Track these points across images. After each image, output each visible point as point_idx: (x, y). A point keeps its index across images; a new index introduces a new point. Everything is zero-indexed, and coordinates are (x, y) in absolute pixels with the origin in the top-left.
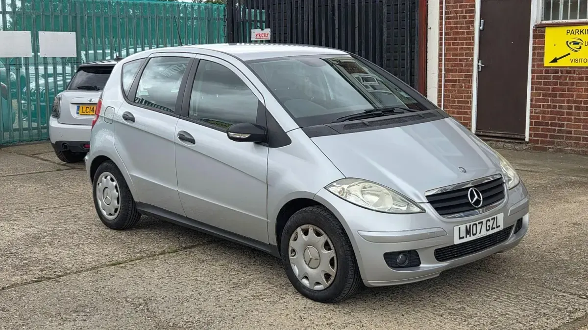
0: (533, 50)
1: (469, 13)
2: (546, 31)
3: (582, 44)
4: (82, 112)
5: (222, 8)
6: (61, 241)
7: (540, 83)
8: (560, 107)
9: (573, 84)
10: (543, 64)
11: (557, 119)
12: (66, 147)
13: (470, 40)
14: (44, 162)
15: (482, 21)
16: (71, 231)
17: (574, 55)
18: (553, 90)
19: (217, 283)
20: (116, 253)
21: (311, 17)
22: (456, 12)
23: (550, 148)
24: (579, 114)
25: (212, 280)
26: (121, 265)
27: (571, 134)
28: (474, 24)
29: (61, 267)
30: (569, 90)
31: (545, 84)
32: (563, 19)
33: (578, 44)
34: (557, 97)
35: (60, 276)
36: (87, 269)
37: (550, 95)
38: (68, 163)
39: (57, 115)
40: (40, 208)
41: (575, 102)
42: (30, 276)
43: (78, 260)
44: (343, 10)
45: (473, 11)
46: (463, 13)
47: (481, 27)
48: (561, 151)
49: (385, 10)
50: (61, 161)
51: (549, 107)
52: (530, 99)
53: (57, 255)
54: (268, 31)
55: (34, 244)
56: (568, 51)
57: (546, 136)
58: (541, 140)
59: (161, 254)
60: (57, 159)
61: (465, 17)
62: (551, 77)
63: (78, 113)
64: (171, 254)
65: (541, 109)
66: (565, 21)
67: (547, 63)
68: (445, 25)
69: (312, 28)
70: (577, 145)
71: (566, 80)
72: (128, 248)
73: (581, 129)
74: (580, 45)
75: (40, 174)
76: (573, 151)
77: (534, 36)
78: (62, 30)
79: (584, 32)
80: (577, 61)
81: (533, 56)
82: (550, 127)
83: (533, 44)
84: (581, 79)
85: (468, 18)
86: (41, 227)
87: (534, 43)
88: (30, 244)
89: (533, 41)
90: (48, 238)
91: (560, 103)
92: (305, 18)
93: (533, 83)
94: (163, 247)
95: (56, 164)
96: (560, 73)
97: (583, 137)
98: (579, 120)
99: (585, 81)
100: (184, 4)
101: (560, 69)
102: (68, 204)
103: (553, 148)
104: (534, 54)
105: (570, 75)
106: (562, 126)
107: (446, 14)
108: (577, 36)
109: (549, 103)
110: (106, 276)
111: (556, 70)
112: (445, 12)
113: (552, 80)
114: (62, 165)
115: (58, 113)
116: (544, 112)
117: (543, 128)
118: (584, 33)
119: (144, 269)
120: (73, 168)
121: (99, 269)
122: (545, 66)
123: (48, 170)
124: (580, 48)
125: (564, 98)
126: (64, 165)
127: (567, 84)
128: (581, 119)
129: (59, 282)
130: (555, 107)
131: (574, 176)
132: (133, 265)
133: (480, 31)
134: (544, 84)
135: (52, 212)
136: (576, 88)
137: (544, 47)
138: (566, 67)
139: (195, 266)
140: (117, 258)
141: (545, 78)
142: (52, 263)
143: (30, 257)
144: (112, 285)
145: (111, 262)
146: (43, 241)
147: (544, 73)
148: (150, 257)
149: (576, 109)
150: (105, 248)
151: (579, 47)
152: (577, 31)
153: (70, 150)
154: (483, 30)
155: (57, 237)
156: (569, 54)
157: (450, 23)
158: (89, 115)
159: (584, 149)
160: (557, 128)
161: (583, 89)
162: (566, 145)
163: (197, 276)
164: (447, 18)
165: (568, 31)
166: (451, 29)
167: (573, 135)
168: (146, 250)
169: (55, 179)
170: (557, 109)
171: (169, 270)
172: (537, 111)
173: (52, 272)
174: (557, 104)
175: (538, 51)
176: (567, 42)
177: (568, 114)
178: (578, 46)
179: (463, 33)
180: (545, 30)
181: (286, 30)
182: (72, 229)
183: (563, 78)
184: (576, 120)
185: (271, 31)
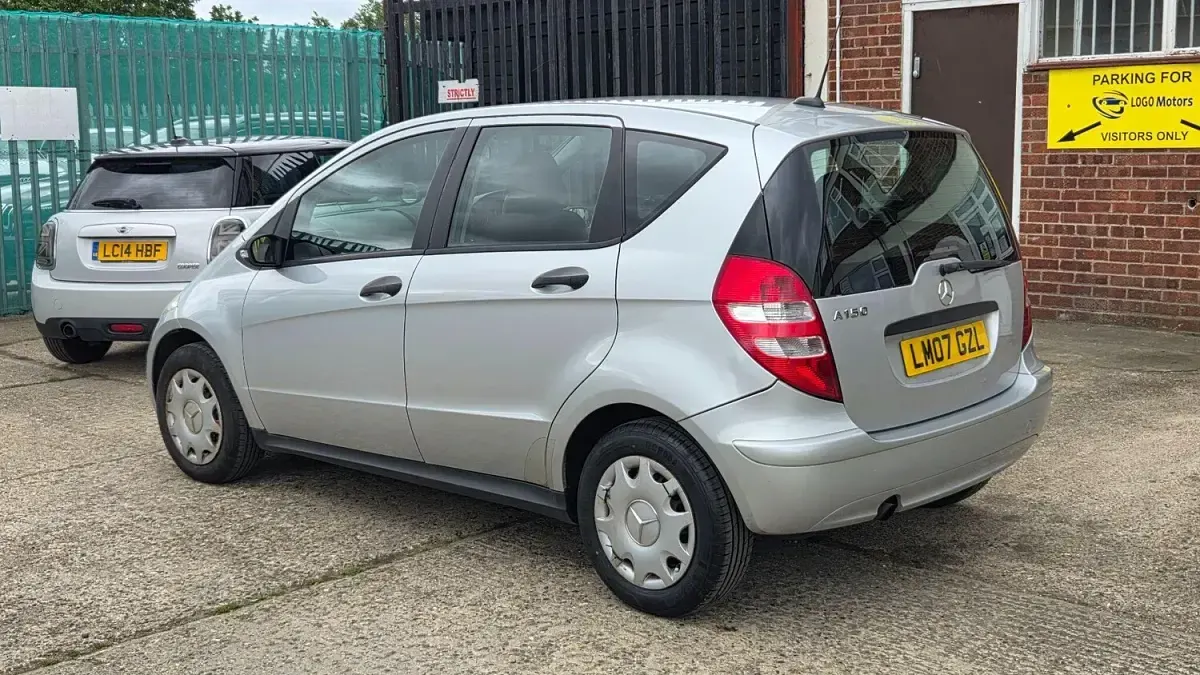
0: (1024, 116)
1: (891, 44)
2: (1051, 78)
3: (1125, 103)
4: (105, 256)
5: (376, 38)
6: (88, 553)
7: (1039, 183)
8: (1082, 230)
9: (1107, 184)
10: (1046, 144)
11: (1075, 254)
12: (69, 330)
13: (893, 98)
14: (19, 362)
15: (917, 59)
16: (106, 527)
17: (1108, 126)
18: (1067, 195)
19: (475, 653)
20: (221, 580)
21: (562, 56)
22: (863, 43)
23: (1062, 312)
24: (1120, 245)
25: (462, 645)
26: (240, 612)
27: (1106, 283)
28: (899, 65)
29: (99, 622)
30: (1099, 195)
31: (1049, 183)
32: (1081, 54)
33: (1117, 102)
34: (1074, 210)
35: (99, 647)
36: (161, 625)
37: (1059, 207)
38: (72, 363)
39: (48, 263)
40: (27, 472)
41: (1112, 219)
42: (27, 649)
43: (135, 603)
44: (630, 40)
45: (898, 40)
46: (877, 44)
47: (916, 73)
48: (1083, 318)
49: (718, 39)
50: (55, 360)
51: (1058, 229)
52: (1019, 214)
53: (83, 590)
54: (473, 84)
55: (25, 564)
56: (1097, 117)
57: (1053, 289)
58: (1043, 296)
59: (326, 579)
60: (47, 356)
61: (881, 52)
62: (1063, 171)
63: (95, 258)
64: (349, 579)
65: (1043, 234)
66: (1086, 58)
67: (1053, 141)
68: (841, 68)
69: (566, 76)
70: (1117, 306)
71: (1094, 175)
72: (246, 565)
73: (1125, 273)
74: (1121, 105)
75: (14, 390)
76: (1109, 317)
77: (1025, 88)
78: (49, 83)
79: (1129, 78)
80: (1115, 137)
81: (1023, 128)
82: (1060, 271)
83: (1024, 105)
84: (1124, 173)
85: (888, 53)
86: (36, 518)
87: (1026, 102)
88: (15, 564)
89: (1024, 98)
90: (56, 548)
91: (1080, 222)
92: (551, 58)
93: (1024, 183)
94: (327, 560)
95: (47, 366)
96: (1080, 162)
97: (1130, 290)
98: (1121, 256)
99: (1131, 178)
100: (300, 30)
101: (1079, 154)
102: (88, 460)
103: (1067, 312)
104: (1025, 125)
105: (1101, 165)
106: (1087, 267)
107: (842, 46)
108: (1115, 87)
109: (1060, 223)
110: (210, 644)
111: (1072, 157)
112: (841, 41)
113: (1063, 177)
114: (60, 368)
115: (50, 258)
116: (1048, 241)
117: (1048, 273)
118: (1130, 81)
119: (296, 622)
120: (86, 375)
121: (190, 625)
122: (1049, 147)
123: (31, 381)
124: (1122, 110)
125: (1089, 211)
126: (65, 368)
127: (1093, 184)
128: (1125, 253)
129: (101, 663)
130: (1071, 230)
131: (1133, 371)
132: (267, 610)
133: (914, 79)
134: (1047, 183)
135: (57, 482)
136: (1114, 192)
137: (1046, 110)
138: (1093, 150)
139: (413, 608)
140: (225, 594)
141: (1050, 172)
142: (75, 612)
143: (21, 597)
144: (229, 666)
145: (214, 603)
146: (44, 554)
147: (1047, 162)
148: (301, 587)
149: (1114, 234)
150: (193, 567)
151: (1119, 110)
152: (1115, 77)
153: (78, 337)
154: (919, 78)
155: (76, 543)
156: (1099, 124)
157: (850, 64)
158: (120, 261)
159: (1133, 314)
160: (1076, 273)
161: (1127, 193)
162: (1095, 306)
163: (424, 636)
164: (844, 54)
165: (1097, 78)
166: (854, 75)
167: (1109, 286)
168: (289, 570)
169: (51, 401)
170: (1076, 235)
171: (354, 622)
172: (1034, 239)
173: (79, 638)
174: (1075, 225)
175: (1034, 118)
176: (1094, 100)
177: (1098, 243)
178: (1117, 108)
179: (878, 84)
180: (1048, 76)
181: (510, 83)
182: (107, 521)
183: (1087, 172)
184: (1115, 256)
185: (480, 84)
